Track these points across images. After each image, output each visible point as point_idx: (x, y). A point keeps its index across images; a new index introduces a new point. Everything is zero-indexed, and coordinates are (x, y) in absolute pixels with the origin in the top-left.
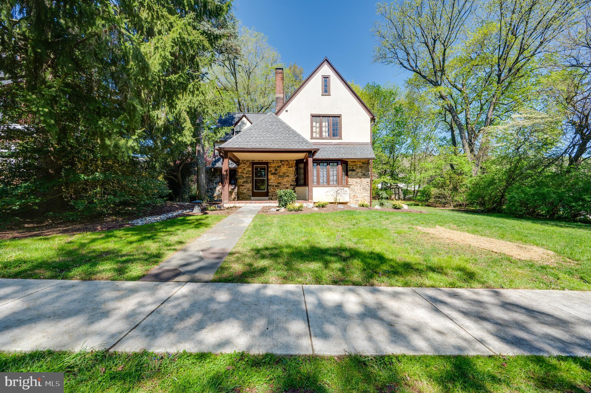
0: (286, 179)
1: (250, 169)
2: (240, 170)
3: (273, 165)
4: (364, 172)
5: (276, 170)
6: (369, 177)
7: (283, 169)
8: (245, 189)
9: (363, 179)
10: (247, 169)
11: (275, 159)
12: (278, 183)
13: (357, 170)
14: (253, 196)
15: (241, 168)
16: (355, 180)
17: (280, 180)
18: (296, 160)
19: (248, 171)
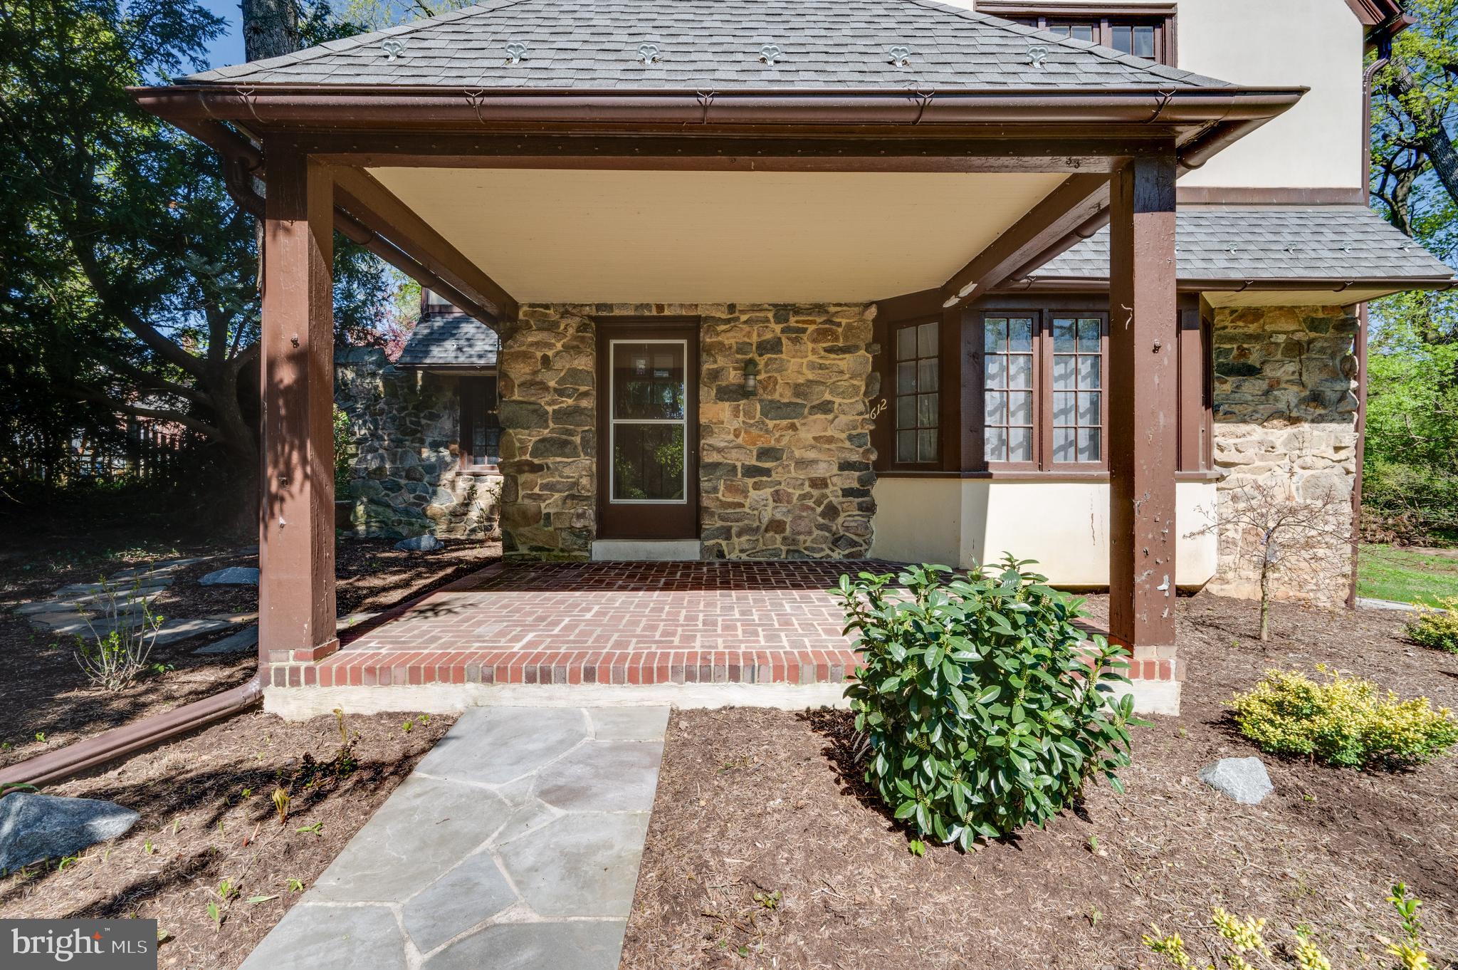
0: (812, 427)
1: (585, 363)
2: (520, 372)
3: (730, 339)
4: (1311, 379)
5: (748, 367)
6: (1345, 417)
7: (793, 364)
8: (551, 487)
9: (1306, 427)
10: (563, 364)
11: (742, 300)
12: (764, 453)
13: (1268, 371)
14: (602, 534)
15: (525, 356)
16: (1256, 432)
17: (776, 433)
18: (880, 304)
19: (574, 374)
